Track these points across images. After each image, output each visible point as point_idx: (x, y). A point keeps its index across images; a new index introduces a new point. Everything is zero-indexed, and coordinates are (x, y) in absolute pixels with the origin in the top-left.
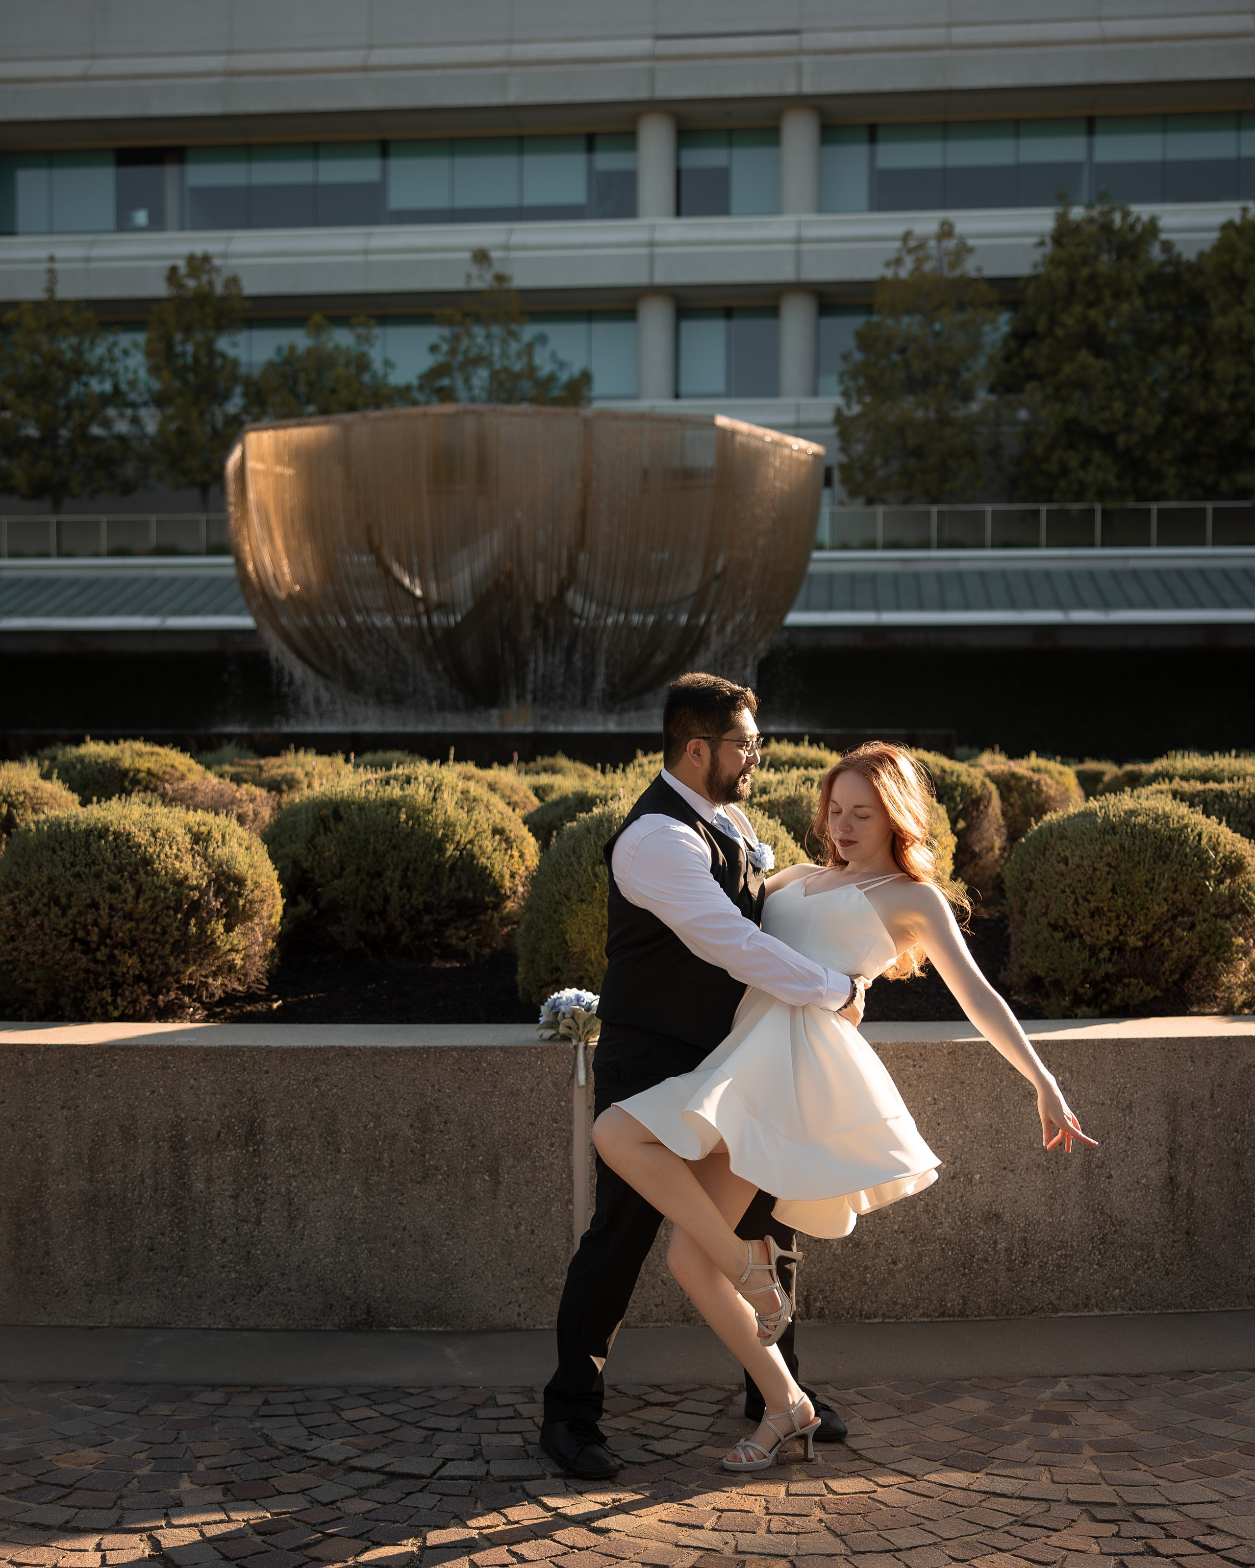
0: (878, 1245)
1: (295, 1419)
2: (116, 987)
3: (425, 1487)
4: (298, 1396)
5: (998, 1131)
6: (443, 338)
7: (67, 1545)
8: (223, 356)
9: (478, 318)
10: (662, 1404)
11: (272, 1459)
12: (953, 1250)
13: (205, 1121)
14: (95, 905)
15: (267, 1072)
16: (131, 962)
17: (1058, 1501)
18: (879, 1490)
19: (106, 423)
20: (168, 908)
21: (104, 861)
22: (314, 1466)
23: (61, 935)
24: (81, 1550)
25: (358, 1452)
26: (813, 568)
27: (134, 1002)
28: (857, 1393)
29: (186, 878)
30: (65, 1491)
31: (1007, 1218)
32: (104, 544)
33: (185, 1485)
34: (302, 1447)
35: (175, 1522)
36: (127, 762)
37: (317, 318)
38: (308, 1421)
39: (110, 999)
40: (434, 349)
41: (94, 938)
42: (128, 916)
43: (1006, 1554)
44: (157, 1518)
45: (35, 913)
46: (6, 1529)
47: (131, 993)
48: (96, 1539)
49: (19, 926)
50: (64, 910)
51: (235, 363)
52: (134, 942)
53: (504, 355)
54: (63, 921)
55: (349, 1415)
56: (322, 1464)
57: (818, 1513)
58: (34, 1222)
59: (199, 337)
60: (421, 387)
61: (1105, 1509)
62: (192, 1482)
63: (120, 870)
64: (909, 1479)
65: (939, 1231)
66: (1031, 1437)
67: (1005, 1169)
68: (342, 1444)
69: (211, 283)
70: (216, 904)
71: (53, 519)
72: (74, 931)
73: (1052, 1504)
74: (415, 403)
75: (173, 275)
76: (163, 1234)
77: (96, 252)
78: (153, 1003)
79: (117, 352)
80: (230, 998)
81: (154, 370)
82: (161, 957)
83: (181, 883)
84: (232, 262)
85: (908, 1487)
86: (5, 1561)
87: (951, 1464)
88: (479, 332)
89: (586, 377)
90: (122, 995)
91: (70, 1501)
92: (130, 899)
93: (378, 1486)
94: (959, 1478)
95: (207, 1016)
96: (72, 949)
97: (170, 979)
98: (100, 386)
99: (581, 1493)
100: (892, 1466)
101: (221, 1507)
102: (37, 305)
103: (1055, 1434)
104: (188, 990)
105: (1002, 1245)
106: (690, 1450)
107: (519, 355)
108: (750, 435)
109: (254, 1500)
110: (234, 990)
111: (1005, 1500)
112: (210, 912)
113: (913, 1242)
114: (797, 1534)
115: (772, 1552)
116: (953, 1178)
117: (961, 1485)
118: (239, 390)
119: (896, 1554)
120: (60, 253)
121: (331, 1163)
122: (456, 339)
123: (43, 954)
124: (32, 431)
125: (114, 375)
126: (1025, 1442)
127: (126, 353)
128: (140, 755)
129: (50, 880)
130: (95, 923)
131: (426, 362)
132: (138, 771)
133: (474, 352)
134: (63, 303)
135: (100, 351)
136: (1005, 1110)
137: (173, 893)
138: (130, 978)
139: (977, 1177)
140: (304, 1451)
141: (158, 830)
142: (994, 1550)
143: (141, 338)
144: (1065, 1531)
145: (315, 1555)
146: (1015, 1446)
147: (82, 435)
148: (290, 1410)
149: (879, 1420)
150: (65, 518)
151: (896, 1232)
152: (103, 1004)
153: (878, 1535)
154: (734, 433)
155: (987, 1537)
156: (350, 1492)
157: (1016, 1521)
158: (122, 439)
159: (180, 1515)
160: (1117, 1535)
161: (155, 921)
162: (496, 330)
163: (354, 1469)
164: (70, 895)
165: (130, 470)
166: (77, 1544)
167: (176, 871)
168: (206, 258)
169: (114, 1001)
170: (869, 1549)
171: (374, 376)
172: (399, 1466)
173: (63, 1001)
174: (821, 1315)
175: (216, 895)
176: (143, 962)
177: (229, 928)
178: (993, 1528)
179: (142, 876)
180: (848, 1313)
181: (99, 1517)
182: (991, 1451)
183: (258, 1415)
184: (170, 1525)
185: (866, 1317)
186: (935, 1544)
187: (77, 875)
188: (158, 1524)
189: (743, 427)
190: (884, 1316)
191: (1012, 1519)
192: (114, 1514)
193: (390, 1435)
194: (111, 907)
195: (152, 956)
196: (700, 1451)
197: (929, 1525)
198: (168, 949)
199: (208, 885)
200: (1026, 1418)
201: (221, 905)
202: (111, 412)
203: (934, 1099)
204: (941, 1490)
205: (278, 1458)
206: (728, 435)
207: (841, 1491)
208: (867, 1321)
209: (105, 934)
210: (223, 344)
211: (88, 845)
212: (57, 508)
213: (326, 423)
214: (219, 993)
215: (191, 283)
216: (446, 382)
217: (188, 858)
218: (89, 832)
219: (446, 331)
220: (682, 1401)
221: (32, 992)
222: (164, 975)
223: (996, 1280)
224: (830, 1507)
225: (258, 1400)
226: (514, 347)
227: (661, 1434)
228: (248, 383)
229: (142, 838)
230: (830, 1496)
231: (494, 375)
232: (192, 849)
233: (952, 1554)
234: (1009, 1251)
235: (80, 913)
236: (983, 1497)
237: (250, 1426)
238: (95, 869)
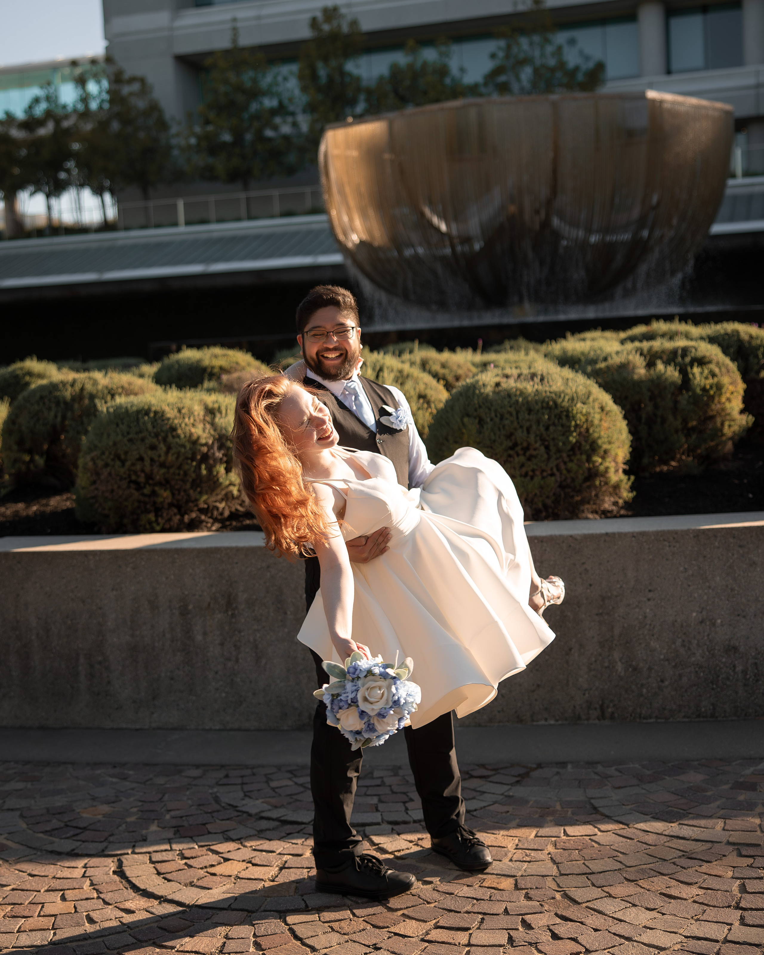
0: (650, 669)
1: (239, 787)
2: (158, 511)
3: (302, 830)
4: (249, 772)
5: (732, 590)
6: (500, 48)
7: (67, 864)
8: (350, 75)
9: (523, 31)
10: (481, 777)
11: (214, 812)
12: (704, 672)
13: (200, 596)
14: (141, 459)
15: (237, 563)
16: (165, 495)
17: (720, 842)
18: (599, 833)
19: (275, 128)
20: (187, 458)
21: (147, 430)
22: (238, 816)
23: (121, 479)
24: (73, 867)
25: (270, 807)
26: (729, 192)
27: (170, 520)
28: (616, 770)
29: (199, 438)
30: (79, 831)
31: (742, 649)
32: (277, 208)
33: (154, 828)
34: (235, 804)
35: (137, 851)
36: (206, 362)
37: (411, 43)
38: (246, 788)
39: (153, 519)
40: (493, 56)
41: (142, 479)
42: (162, 465)
43: (665, 877)
44: (127, 848)
45: (106, 465)
46: (35, 854)
47: (167, 514)
48: (85, 861)
49: (98, 474)
50: (123, 462)
51: (358, 79)
52: (167, 481)
53: (542, 55)
54: (122, 470)
55: (274, 784)
56: (245, 815)
57: (550, 848)
58: (100, 663)
59: (334, 63)
60: (486, 84)
61: (751, 848)
62: (158, 826)
63: (157, 435)
64: (623, 826)
65: (693, 659)
66: (723, 800)
67: (739, 615)
68: (263, 802)
69: (339, 26)
70: (219, 455)
71: (242, 196)
72: (129, 476)
73: (715, 844)
74: (481, 95)
75: (314, 23)
76: (178, 669)
77: (265, 11)
78: (181, 521)
79: (280, 79)
80: (234, 516)
81: (304, 89)
82: (185, 491)
83: (195, 442)
84: (355, 9)
85: (619, 832)
86: (26, 874)
87: (657, 818)
88: (524, 42)
89: (600, 67)
90: (162, 516)
91: (79, 838)
92: (163, 454)
93: (273, 829)
94: (659, 826)
95: (221, 528)
96: (129, 487)
97: (191, 504)
98: (269, 103)
99: (399, 834)
100: (616, 818)
101: (170, 841)
102: (227, 53)
103: (741, 798)
104: (202, 511)
105: (739, 668)
106: (484, 807)
107: (553, 54)
108: (674, 103)
109: (191, 837)
110: (237, 510)
111: (683, 841)
112: (215, 460)
113: (675, 667)
114: (529, 862)
115: (506, 873)
116: (702, 622)
117: (657, 831)
118: (362, 97)
119: (589, 876)
120: (240, 15)
121: (281, 621)
122: (509, 47)
123: (112, 491)
124: (227, 137)
125: (278, 95)
126: (718, 803)
127: (285, 79)
128: (216, 356)
129: (115, 444)
130: (143, 471)
131: (488, 66)
132: (213, 367)
133: (521, 56)
134: (243, 49)
135: (269, 79)
136: (736, 575)
137: (190, 449)
138: (166, 506)
139: (719, 621)
140: (236, 807)
141: (183, 408)
142: (658, 874)
143: (294, 68)
144: (715, 863)
145: (213, 872)
146: (709, 806)
147: (260, 138)
148: (239, 781)
149: (622, 787)
150: (253, 194)
151: (662, 660)
152: (150, 522)
153: (584, 863)
154: (661, 102)
155: (658, 866)
156: (253, 832)
157: (683, 855)
158: (286, 138)
159: (142, 846)
160: (751, 866)
161: (180, 467)
162: (536, 38)
163: (262, 818)
164: (126, 453)
165: (292, 158)
166: (73, 864)
167: (191, 434)
168: (335, 9)
169: (156, 521)
170: (572, 873)
171: (453, 79)
172: (291, 816)
173: (125, 521)
174: (612, 717)
175: (220, 449)
176: (173, 494)
177: (228, 470)
178: (665, 860)
179: (170, 439)
180: (631, 716)
181: (92, 847)
182: (690, 809)
183: (218, 784)
184: (133, 853)
185: (645, 718)
186: (620, 869)
187: (130, 440)
188: (126, 851)
189: (668, 97)
190: (657, 717)
191: (681, 854)
192: (101, 846)
193: (295, 797)
194: (152, 460)
195: (179, 490)
196: (491, 808)
197: (621, 857)
198: (188, 486)
199: (213, 443)
200: (726, 787)
201: (223, 455)
202: (278, 120)
203: (685, 569)
204: (641, 834)
205: (218, 811)
206: (656, 105)
207: (572, 834)
208: (645, 721)
209: (149, 477)
210: (350, 67)
211: (138, 420)
212: (246, 187)
213: (378, 119)
214: (227, 513)
215: (326, 27)
216: (502, 78)
217: (201, 426)
218: (139, 412)
219: (502, 43)
220: (495, 775)
221: (107, 516)
222: (187, 502)
223: (737, 693)
224: (560, 845)
225: (222, 773)
226: (549, 49)
227: (471, 797)
228: (369, 92)
229: (170, 413)
230: (565, 837)
231: (536, 71)
232: (204, 419)
233: (627, 877)
234: (744, 672)
235: (133, 464)
236: (669, 839)
237: (210, 791)
238: (141, 435)
